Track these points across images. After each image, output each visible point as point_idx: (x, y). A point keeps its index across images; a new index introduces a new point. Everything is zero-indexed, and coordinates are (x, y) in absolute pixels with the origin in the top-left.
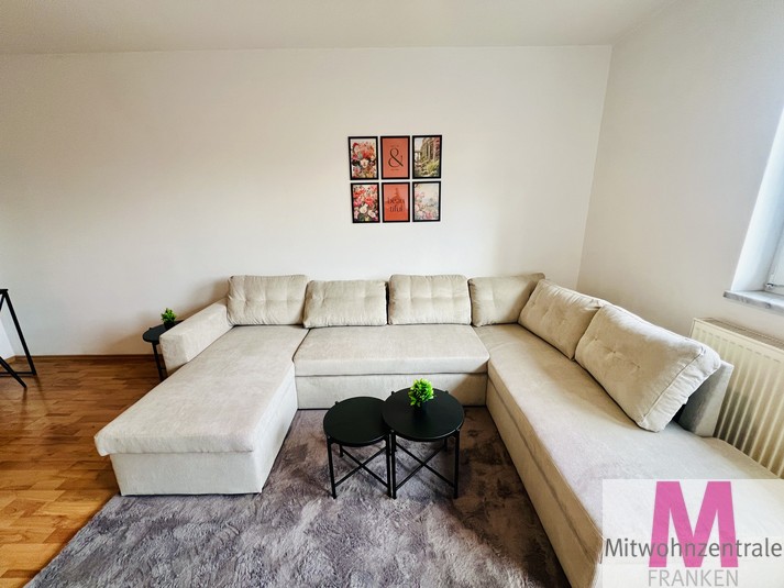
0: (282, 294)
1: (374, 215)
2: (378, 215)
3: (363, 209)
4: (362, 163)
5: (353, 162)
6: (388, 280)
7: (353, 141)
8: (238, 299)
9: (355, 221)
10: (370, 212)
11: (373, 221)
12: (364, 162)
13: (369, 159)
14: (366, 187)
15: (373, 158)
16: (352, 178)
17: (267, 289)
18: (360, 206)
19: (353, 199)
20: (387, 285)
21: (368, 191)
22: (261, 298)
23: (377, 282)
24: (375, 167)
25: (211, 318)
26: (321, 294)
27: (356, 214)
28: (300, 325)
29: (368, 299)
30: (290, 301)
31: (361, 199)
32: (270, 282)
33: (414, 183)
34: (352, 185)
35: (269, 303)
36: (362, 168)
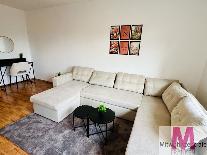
0: (86, 73)
1: (116, 52)
2: (118, 52)
4: (114, 34)
5: (112, 34)
6: (117, 73)
7: (112, 27)
8: (75, 72)
9: (110, 53)
10: (115, 50)
11: (116, 53)
12: (115, 34)
13: (117, 33)
14: (115, 42)
15: (118, 33)
16: (111, 39)
17: (82, 71)
18: (112, 48)
19: (110, 46)
20: (116, 75)
21: (115, 43)
22: (80, 73)
23: (113, 73)
24: (118, 36)
25: (66, 76)
26: (96, 74)
27: (111, 51)
28: (88, 83)
29: (108, 78)
30: (87, 75)
31: (113, 46)
32: (83, 68)
33: (131, 41)
34: (111, 41)
35: (82, 75)
36: (114, 36)
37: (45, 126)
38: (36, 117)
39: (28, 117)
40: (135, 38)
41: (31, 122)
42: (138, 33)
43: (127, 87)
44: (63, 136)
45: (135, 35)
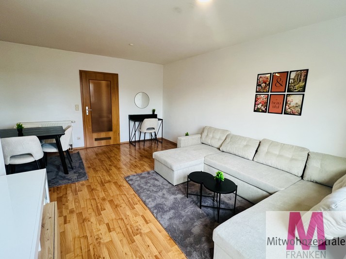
0: (218, 136)
1: (264, 109)
2: (266, 109)
3: (259, 106)
4: (262, 85)
5: (258, 85)
6: (261, 140)
7: (259, 76)
8: (205, 134)
9: (255, 111)
10: (262, 107)
11: (263, 111)
12: (263, 85)
13: (266, 83)
14: (262, 96)
15: (267, 83)
16: (257, 92)
17: (213, 132)
18: (258, 104)
19: (256, 101)
20: (260, 142)
21: (263, 97)
22: (211, 136)
23: (256, 140)
24: (268, 87)
25: (193, 137)
26: (230, 139)
27: (256, 107)
28: (219, 149)
29: (246, 146)
30: (220, 139)
31: (259, 101)
32: (216, 130)
33: (287, 95)
34: (256, 95)
35: (213, 138)
36: (262, 88)
37: (161, 185)
38: (155, 174)
39: (149, 173)
40: (296, 90)
41: (150, 178)
42: (300, 81)
43: (273, 162)
44: (175, 198)
45: (295, 85)
